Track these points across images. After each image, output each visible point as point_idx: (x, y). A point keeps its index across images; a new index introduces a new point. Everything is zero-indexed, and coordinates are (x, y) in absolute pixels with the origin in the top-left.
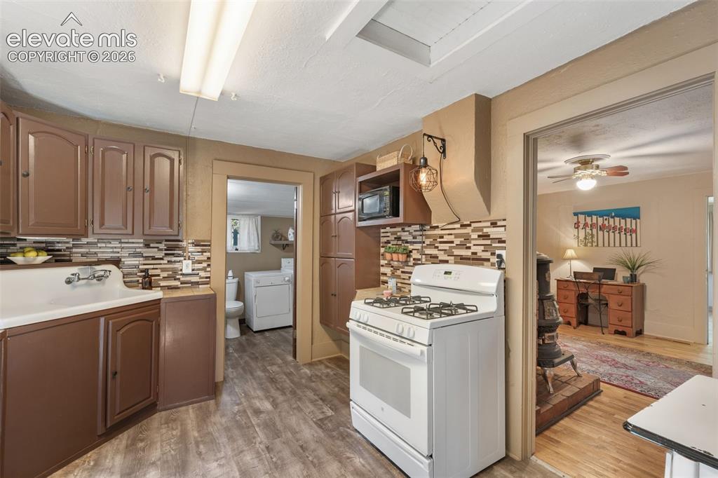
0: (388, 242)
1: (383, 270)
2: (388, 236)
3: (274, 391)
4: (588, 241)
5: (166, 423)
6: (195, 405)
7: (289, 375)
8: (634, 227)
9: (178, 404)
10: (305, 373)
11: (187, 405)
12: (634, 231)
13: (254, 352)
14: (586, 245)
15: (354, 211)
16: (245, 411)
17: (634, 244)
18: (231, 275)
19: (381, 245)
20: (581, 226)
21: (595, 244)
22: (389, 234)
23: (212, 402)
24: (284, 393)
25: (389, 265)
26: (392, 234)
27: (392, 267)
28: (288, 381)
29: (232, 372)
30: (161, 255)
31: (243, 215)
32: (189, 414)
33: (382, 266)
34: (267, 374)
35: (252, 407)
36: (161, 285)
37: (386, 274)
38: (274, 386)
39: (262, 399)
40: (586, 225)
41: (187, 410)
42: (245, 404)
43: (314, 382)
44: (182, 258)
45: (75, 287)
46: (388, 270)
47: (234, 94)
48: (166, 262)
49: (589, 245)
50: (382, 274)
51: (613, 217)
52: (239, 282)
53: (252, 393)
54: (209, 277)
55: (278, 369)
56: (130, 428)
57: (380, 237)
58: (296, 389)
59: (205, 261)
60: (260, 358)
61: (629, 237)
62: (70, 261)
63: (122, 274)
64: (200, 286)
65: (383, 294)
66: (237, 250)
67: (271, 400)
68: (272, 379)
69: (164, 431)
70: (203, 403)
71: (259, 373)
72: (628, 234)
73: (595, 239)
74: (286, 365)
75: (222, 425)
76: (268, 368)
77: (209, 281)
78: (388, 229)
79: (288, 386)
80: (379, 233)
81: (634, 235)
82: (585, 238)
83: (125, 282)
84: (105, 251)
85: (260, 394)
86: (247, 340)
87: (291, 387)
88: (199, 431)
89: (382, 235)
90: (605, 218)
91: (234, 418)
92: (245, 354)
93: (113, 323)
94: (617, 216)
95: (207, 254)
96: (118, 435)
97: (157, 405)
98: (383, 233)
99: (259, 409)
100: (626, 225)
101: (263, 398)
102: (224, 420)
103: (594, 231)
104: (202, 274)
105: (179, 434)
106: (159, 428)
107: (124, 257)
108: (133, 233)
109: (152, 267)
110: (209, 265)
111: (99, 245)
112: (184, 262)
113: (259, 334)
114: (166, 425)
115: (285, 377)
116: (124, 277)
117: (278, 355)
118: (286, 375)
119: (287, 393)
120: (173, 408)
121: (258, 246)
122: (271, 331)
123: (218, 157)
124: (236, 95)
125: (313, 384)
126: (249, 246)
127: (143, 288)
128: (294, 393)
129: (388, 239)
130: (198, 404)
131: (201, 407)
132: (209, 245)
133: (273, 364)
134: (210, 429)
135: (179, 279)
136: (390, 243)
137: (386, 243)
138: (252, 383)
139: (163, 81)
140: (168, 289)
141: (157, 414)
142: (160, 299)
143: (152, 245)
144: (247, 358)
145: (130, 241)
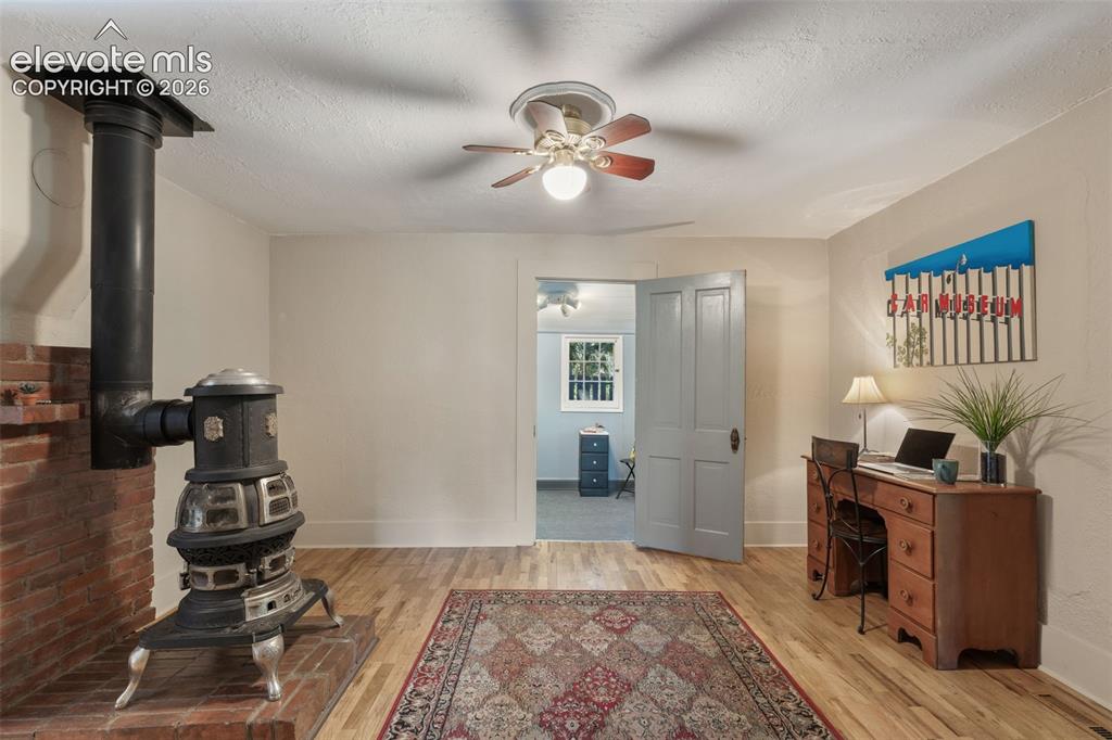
4: (914, 349)
8: (1015, 295)
12: (1016, 308)
14: (909, 364)
17: (1016, 355)
20: (900, 305)
21: (926, 358)
40: (908, 302)
49: (916, 360)
51: (963, 271)
61: (1002, 329)
72: (1001, 319)
73: (926, 344)
81: (1015, 321)
82: (908, 343)
90: (947, 273)
94: (972, 264)
100: (994, 293)
103: (925, 316)
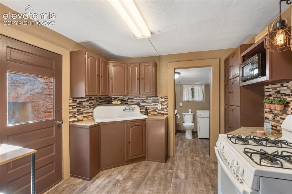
0: (270, 95)
1: (266, 115)
2: (271, 91)
3: (190, 170)
5: (145, 166)
6: (158, 163)
7: (202, 164)
9: (152, 160)
10: (212, 167)
11: (156, 161)
13: (193, 148)
15: (239, 76)
16: (172, 174)
18: (190, 111)
19: (265, 97)
22: (271, 90)
23: (164, 164)
24: (194, 173)
25: (271, 112)
26: (273, 90)
27: (273, 114)
28: (200, 168)
29: (179, 154)
30: (151, 102)
31: (196, 85)
32: (154, 165)
33: (266, 112)
34: (192, 160)
35: (176, 173)
36: (151, 113)
37: (268, 119)
38: (192, 167)
39: (182, 172)
41: (154, 164)
42: (174, 171)
43: (214, 174)
44: (158, 104)
45: (125, 112)
46: (270, 116)
47: (157, 31)
48: (153, 105)
50: (266, 118)
52: (194, 114)
53: (180, 167)
54: (167, 112)
55: (199, 160)
56: (135, 163)
57: (264, 92)
58: (201, 173)
59: (166, 105)
60: (194, 151)
62: (128, 103)
63: (139, 109)
64: (164, 115)
65: (256, 133)
66: (193, 100)
67: (186, 174)
68: (193, 163)
69: (143, 168)
70: (160, 163)
71: (189, 159)
74: (204, 159)
75: (160, 176)
76: (195, 157)
77: (168, 113)
78: (270, 86)
79: (198, 170)
80: (264, 89)
83: (141, 111)
84: (135, 101)
85: (183, 169)
86: (194, 141)
87: (199, 171)
88: (152, 174)
89: (265, 90)
91: (167, 175)
92: (189, 147)
93: (129, 125)
95: (167, 102)
96: (132, 163)
97: (145, 158)
98: (266, 89)
99: (178, 176)
101: (184, 171)
102: (162, 174)
104: (165, 110)
105: (146, 172)
106: (143, 167)
107: (141, 103)
108: (139, 94)
109: (148, 106)
110: (167, 107)
111: (134, 99)
112: (158, 105)
113: (201, 139)
114: (145, 167)
115: (199, 165)
116: (140, 110)
117: (203, 152)
118: (201, 164)
119: (196, 174)
120: (150, 161)
121: (203, 99)
122: (207, 140)
123: (170, 61)
124: (158, 31)
125: (212, 175)
126: (199, 99)
127: (145, 114)
128: (199, 175)
129: (270, 93)
130: (159, 163)
131: (159, 165)
132: (167, 99)
133: (198, 156)
134: (156, 176)
135: (157, 112)
136: (271, 96)
137: (268, 96)
138: (183, 162)
139: (133, 37)
140: (154, 115)
141: (145, 161)
142: (146, 119)
143: (148, 99)
144: (189, 150)
145: (142, 97)
